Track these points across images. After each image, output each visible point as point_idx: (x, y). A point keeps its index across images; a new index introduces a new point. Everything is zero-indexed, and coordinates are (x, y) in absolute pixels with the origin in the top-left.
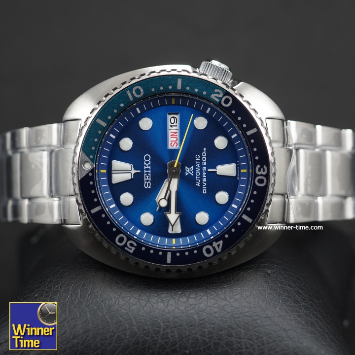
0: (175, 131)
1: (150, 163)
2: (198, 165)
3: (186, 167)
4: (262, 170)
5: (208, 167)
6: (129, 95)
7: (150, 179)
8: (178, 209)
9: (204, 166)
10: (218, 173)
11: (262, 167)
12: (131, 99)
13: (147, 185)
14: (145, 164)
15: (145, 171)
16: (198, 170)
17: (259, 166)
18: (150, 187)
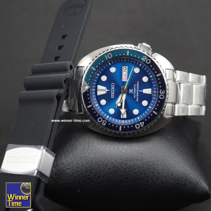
0: (126, 73)
1: (114, 87)
2: (135, 89)
3: (130, 89)
4: (162, 92)
5: (139, 90)
6: (106, 57)
7: (114, 94)
8: (125, 108)
9: (138, 89)
10: (143, 92)
11: (162, 90)
12: (107, 59)
13: (112, 96)
14: (112, 87)
15: (112, 90)
16: (135, 91)
17: (161, 90)
18: (113, 97)
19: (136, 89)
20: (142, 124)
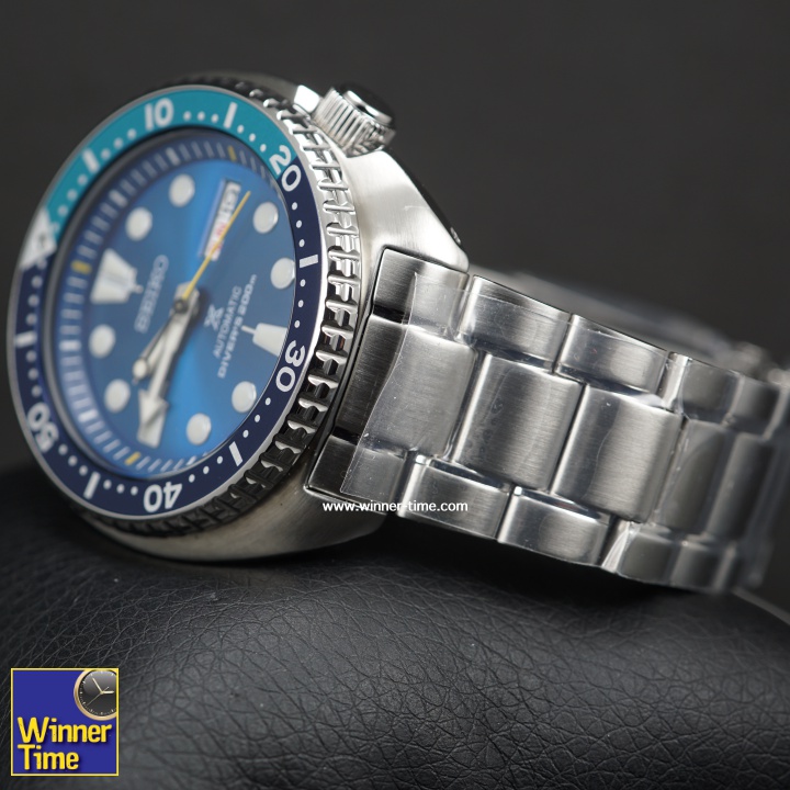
1: (159, 276)
2: (231, 310)
3: (211, 308)
4: (296, 353)
5: (245, 321)
9: (240, 316)
10: (256, 340)
11: (297, 348)
14: (152, 274)
16: (227, 322)
17: (293, 344)
18: (143, 329)
19: (236, 314)
20: (172, 493)
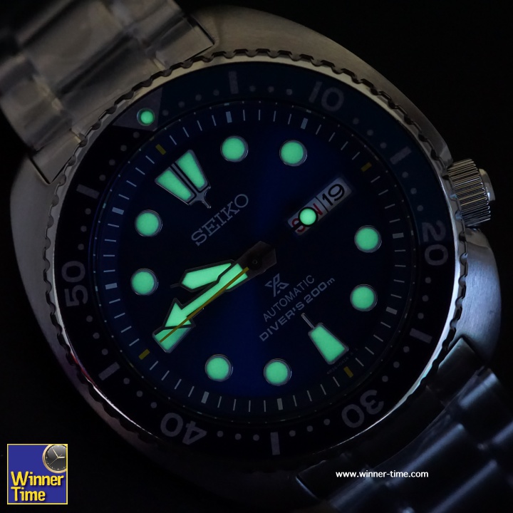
0: (322, 209)
2: (297, 291)
3: (278, 276)
4: (373, 402)
5: (309, 310)
6: (316, 90)
7: (211, 234)
9: (304, 302)
10: (312, 335)
11: (378, 398)
12: (312, 99)
13: (199, 237)
14: (229, 205)
15: (217, 215)
16: (289, 298)
17: (374, 393)
18: (198, 244)
19: (300, 298)
20: (194, 434)
